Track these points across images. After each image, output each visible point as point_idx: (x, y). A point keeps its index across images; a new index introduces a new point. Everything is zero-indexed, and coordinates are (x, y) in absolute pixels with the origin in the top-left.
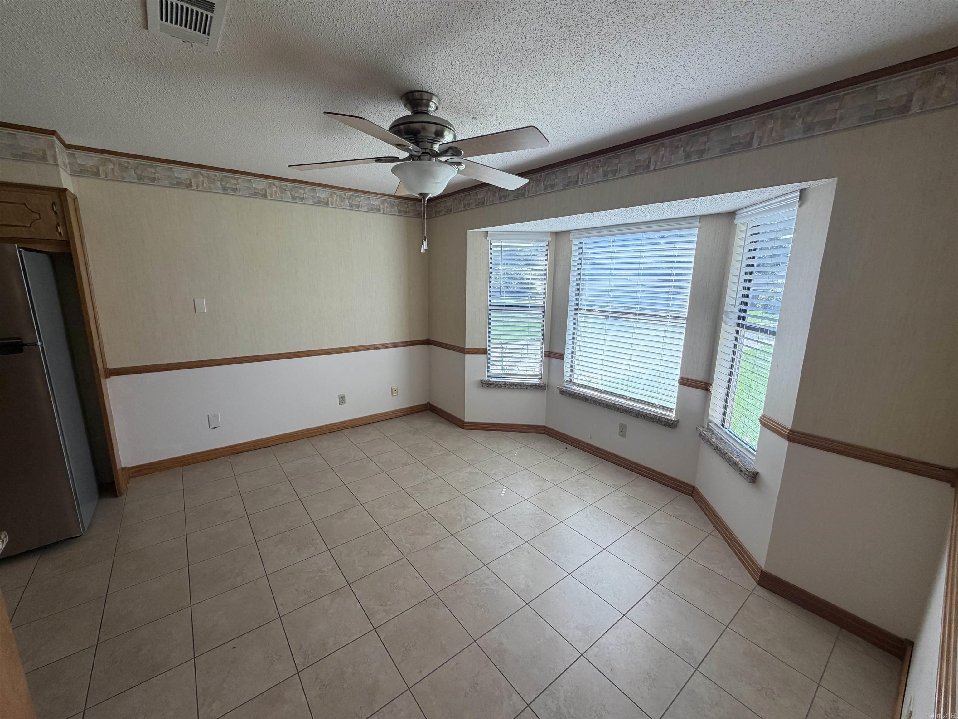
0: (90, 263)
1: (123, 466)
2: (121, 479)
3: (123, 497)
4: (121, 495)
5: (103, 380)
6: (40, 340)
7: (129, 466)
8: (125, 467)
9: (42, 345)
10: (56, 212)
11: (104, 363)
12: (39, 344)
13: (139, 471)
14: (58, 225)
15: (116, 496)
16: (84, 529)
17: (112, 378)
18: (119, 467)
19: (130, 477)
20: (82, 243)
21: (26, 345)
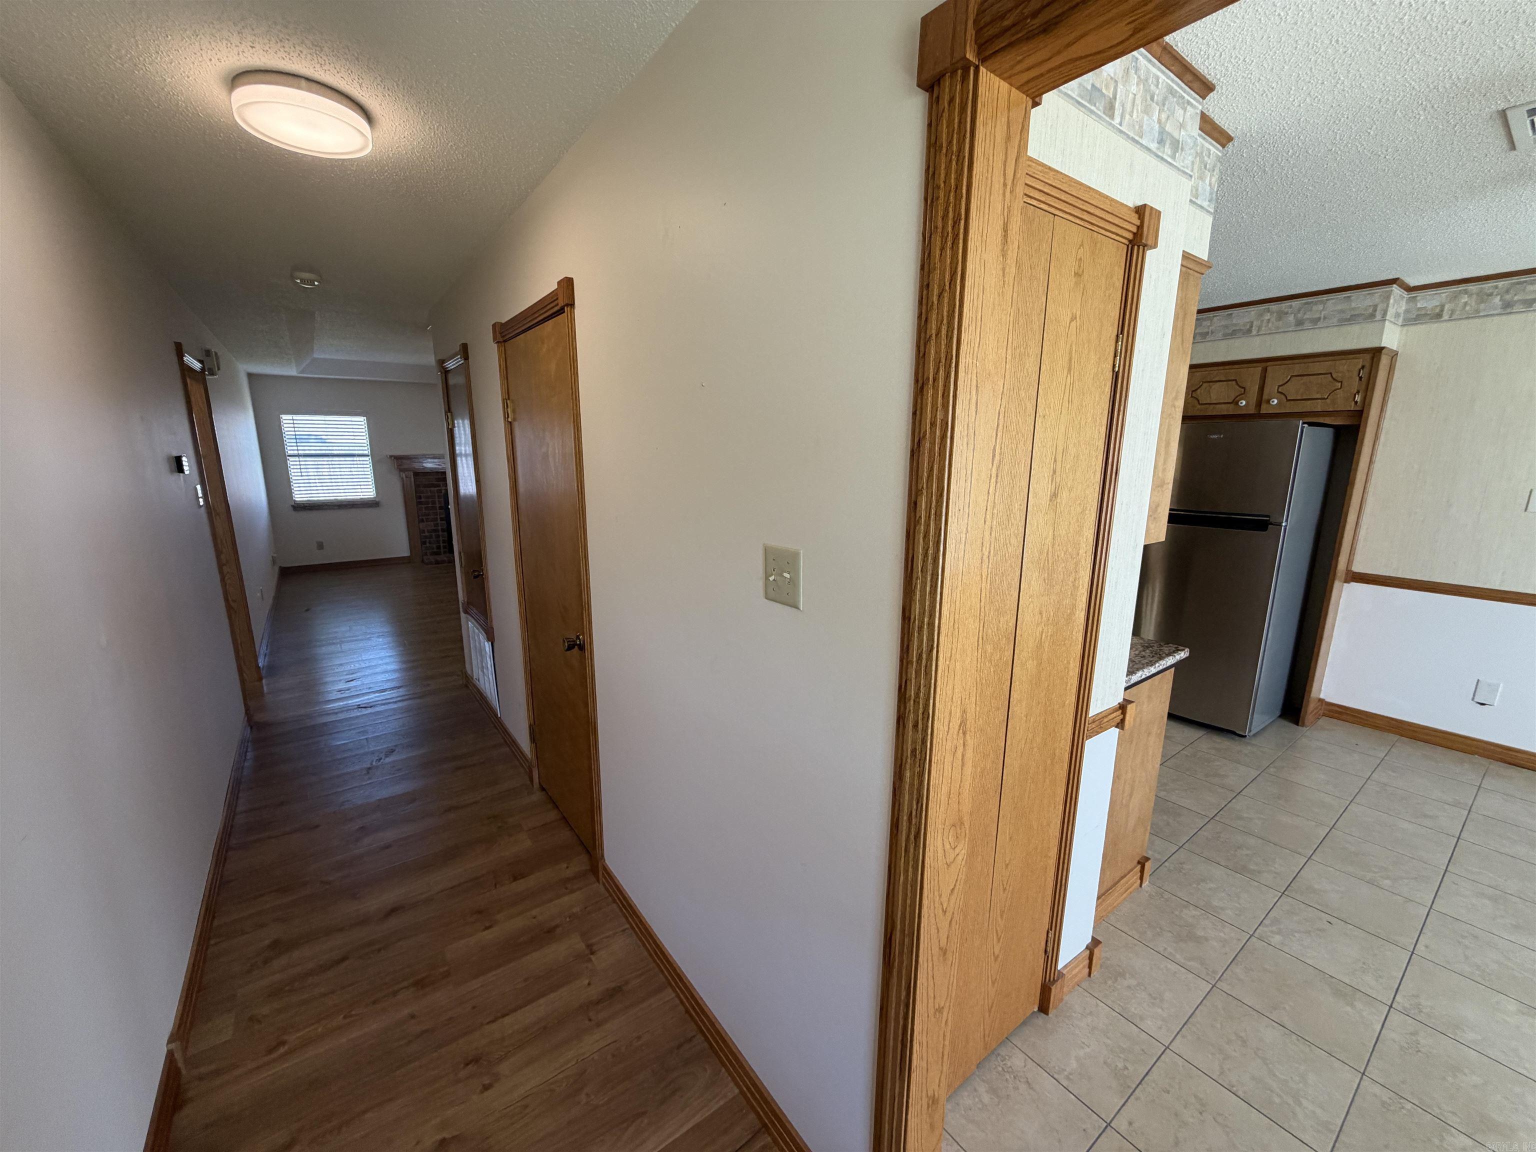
0: (1382, 438)
1: (1322, 696)
2: (1311, 707)
3: (1305, 729)
4: (1303, 725)
5: (1337, 584)
6: (1287, 521)
7: (1328, 700)
8: (1324, 700)
9: (1286, 526)
10: (1361, 378)
11: (1350, 561)
12: (1284, 524)
13: (1340, 713)
14: (1358, 392)
15: (1297, 724)
16: (1250, 731)
17: (1353, 584)
18: (1314, 694)
19: (1324, 715)
20: (1382, 410)
21: (1272, 524)
